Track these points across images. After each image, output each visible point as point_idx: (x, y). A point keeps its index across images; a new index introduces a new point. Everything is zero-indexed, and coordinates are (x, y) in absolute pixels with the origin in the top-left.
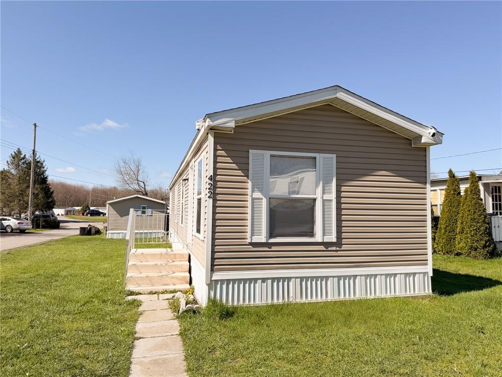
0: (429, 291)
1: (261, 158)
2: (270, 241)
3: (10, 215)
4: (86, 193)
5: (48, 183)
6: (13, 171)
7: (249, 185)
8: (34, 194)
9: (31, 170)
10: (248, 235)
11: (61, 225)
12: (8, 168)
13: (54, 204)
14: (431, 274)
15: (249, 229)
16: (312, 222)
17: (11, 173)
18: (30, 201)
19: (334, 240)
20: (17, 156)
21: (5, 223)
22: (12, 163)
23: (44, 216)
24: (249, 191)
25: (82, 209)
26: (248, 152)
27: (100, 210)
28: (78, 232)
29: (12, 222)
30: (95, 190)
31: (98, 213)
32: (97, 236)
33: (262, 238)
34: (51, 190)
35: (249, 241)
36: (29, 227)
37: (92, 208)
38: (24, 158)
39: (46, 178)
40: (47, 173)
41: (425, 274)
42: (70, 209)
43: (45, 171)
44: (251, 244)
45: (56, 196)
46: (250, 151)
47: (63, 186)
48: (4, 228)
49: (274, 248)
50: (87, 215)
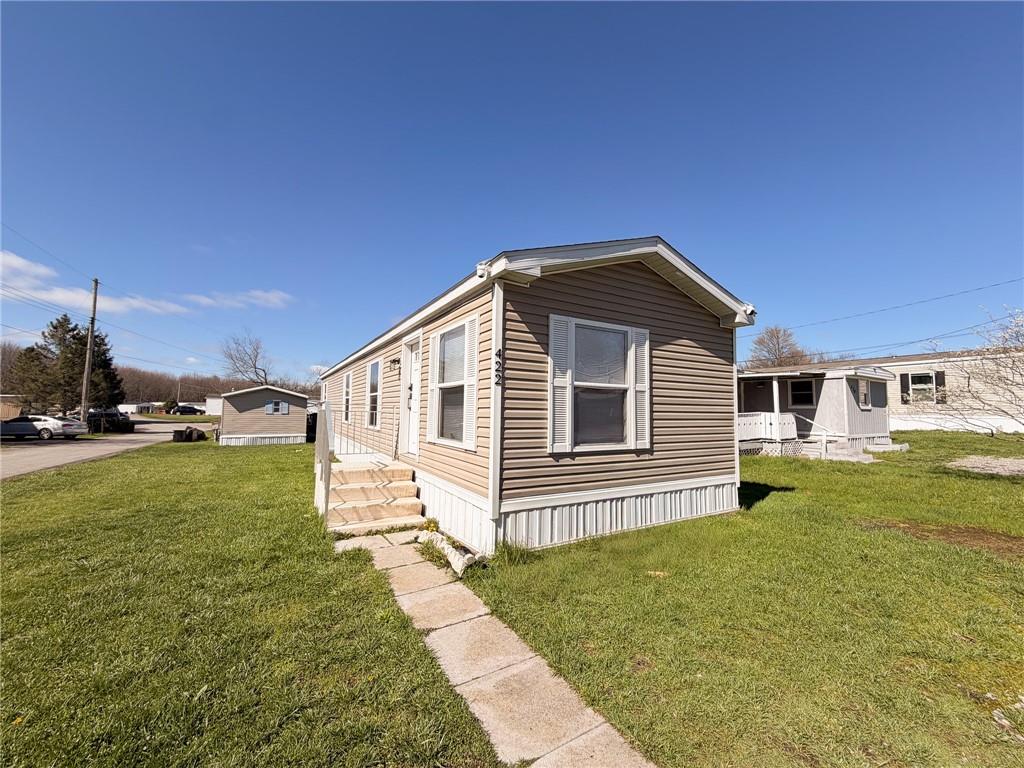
0: (736, 505)
1: (564, 327)
2: (574, 451)
3: (44, 414)
4: (172, 383)
5: (113, 367)
6: (53, 348)
7: (550, 367)
8: (92, 381)
9: (86, 345)
10: (549, 441)
11: (137, 427)
12: (44, 343)
13: (123, 398)
14: (738, 485)
15: (549, 433)
16: (621, 421)
17: (49, 350)
18: (84, 391)
19: (648, 446)
20: (62, 326)
21: (39, 425)
22: (53, 336)
23: (107, 415)
24: (549, 376)
25: (165, 406)
26: (548, 317)
27: (196, 407)
28: (170, 437)
29: (50, 423)
30: (184, 380)
31: (194, 411)
32: (202, 443)
33: (565, 446)
34: (118, 378)
35: (549, 451)
36: (84, 431)
37: (180, 404)
38: (73, 330)
39: (110, 359)
40: (111, 354)
41: (733, 484)
42: (145, 404)
43: (108, 350)
44: (552, 455)
45: (126, 387)
46: (551, 316)
47: (133, 373)
48: (39, 432)
49: (578, 460)
50: (174, 413)
